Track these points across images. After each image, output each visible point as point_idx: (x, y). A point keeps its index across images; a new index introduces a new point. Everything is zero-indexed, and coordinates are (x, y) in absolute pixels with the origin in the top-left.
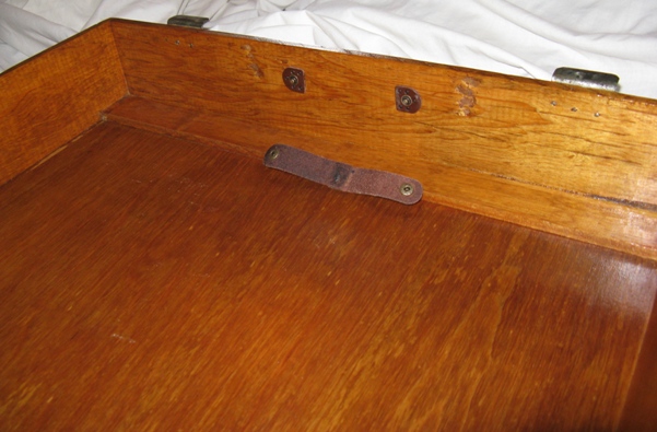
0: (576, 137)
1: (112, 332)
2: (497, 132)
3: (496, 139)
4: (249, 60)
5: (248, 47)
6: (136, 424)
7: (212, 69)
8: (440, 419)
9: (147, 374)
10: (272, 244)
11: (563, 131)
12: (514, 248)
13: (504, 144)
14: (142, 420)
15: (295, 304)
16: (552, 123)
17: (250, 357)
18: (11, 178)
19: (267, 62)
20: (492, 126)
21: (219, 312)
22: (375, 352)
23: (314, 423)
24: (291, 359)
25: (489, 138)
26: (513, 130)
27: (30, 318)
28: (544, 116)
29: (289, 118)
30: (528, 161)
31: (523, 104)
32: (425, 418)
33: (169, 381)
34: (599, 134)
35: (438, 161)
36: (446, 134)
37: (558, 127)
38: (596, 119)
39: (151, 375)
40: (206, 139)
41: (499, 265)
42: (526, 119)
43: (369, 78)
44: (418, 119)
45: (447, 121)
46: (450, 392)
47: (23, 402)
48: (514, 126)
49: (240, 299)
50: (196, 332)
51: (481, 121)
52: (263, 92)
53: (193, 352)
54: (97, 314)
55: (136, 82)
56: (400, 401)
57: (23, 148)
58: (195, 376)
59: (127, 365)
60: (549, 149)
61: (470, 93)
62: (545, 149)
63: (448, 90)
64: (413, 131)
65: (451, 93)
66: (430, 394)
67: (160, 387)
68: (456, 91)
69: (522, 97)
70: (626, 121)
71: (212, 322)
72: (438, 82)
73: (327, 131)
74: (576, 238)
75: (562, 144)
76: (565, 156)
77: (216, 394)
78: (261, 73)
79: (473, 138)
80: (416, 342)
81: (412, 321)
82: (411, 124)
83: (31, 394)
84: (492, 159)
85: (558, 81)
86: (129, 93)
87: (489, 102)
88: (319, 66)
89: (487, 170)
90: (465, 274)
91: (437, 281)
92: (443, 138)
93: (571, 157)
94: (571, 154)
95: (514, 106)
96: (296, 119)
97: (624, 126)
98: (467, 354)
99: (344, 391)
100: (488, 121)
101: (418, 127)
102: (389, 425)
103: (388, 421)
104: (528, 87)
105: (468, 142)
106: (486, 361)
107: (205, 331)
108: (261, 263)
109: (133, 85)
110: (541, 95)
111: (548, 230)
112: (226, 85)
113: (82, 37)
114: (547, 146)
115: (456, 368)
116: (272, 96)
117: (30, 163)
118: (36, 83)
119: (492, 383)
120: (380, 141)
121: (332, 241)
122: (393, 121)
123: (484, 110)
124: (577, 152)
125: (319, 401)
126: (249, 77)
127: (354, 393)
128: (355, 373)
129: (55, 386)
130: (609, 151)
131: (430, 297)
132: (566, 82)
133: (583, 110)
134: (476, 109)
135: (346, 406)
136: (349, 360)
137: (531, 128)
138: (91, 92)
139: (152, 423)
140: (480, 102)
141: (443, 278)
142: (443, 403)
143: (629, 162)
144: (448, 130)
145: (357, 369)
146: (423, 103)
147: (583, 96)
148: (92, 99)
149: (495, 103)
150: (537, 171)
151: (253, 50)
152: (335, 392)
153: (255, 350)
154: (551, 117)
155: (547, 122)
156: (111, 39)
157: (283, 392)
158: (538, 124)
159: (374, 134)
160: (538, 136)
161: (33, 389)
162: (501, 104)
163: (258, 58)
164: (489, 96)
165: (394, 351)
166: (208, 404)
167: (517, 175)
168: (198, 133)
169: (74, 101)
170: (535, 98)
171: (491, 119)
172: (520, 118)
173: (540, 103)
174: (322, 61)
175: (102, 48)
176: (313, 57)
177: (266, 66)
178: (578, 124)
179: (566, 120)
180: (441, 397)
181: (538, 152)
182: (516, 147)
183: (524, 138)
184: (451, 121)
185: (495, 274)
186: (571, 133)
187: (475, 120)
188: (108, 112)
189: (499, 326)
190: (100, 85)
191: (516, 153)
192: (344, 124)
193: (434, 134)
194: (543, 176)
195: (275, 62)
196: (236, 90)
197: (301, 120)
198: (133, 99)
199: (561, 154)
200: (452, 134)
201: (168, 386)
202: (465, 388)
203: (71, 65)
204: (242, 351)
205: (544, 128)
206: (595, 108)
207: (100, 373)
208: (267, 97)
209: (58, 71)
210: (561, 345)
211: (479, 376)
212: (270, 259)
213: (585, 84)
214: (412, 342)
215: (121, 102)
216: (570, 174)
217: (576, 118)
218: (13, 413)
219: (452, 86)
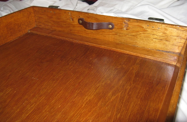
0: (153, 34)
1: (32, 77)
2: (134, 34)
3: (133, 36)
4: (70, 16)
5: (70, 13)
6: (39, 97)
7: (59, 19)
8: (120, 96)
9: (42, 86)
10: (75, 59)
11: (150, 33)
12: (138, 61)
13: (135, 37)
14: (40, 96)
15: (81, 72)
16: (147, 31)
17: (69, 83)
18: (4, 44)
19: (75, 17)
20: (132, 32)
21: (61, 73)
22: (102, 82)
23: (87, 97)
24: (80, 83)
25: (131, 36)
26: (138, 33)
27: (9, 74)
28: (146, 29)
29: (79, 32)
30: (141, 41)
31: (140, 26)
32: (116, 96)
33: (48, 88)
34: (159, 33)
35: (118, 42)
36: (120, 35)
37: (149, 32)
38: (158, 29)
39: (43, 87)
40: (57, 37)
41: (134, 65)
42: (141, 30)
43: (101, 20)
44: (113, 31)
45: (121, 31)
46: (122, 91)
47: (8, 92)
48: (138, 32)
49: (67, 71)
50: (55, 78)
51: (130, 31)
52: (73, 25)
53: (54, 82)
54: (28, 73)
55: (38, 23)
56: (109, 92)
57: (8, 36)
58: (55, 87)
59: (36, 84)
60: (147, 38)
61: (127, 24)
62: (146, 38)
63: (121, 23)
64: (112, 34)
65: (122, 24)
66: (117, 91)
67: (45, 89)
68: (124, 23)
69: (140, 24)
70: (166, 30)
71: (59, 75)
72: (119, 21)
73: (89, 35)
74: (153, 59)
75: (150, 36)
76: (151, 40)
77: (60, 91)
78: (73, 20)
79: (127, 36)
80: (113, 80)
81: (112, 76)
82: (111, 32)
83: (10, 90)
84: (132, 41)
85: (149, 20)
86: (36, 26)
87: (132, 26)
88: (88, 17)
89: (131, 44)
90: (125, 66)
91: (118, 68)
92: (120, 36)
93: (152, 40)
94: (152, 39)
95: (138, 27)
96: (81, 32)
97: (165, 31)
98: (126, 83)
99: (94, 90)
100: (131, 31)
101: (113, 33)
102: (106, 98)
103: (106, 97)
104: (142, 22)
105: (126, 37)
106: (131, 84)
107: (57, 77)
108: (72, 63)
109: (37, 24)
110: (145, 24)
111: (147, 58)
112: (63, 23)
113: (25, 10)
114: (146, 37)
115: (124, 86)
116: (75, 26)
117: (9, 41)
118: (13, 20)
119: (133, 89)
120: (103, 37)
121: (91, 59)
122: (107, 32)
123: (131, 28)
124: (154, 38)
125: (88, 92)
126: (69, 21)
127: (97, 91)
128: (97, 87)
129: (17, 89)
130: (161, 38)
131: (117, 71)
132: (151, 20)
133: (155, 27)
134: (128, 28)
135: (95, 94)
136: (96, 84)
137: (142, 32)
138: (26, 24)
139: (43, 97)
140: (130, 26)
141: (120, 67)
142: (120, 93)
143: (167, 41)
144: (121, 34)
145: (98, 86)
146: (115, 27)
147: (155, 23)
148: (27, 26)
149: (133, 26)
150: (144, 44)
151: (71, 14)
152: (92, 91)
153: (71, 82)
154: (147, 30)
155: (146, 31)
156: (33, 11)
157: (78, 90)
158: (144, 31)
159: (102, 35)
160: (144, 35)
161: (10, 89)
162: (135, 26)
163: (72, 16)
164: (132, 24)
165: (107, 82)
166: (58, 93)
167: (138, 45)
168: (55, 35)
169: (22, 26)
170: (143, 24)
171: (132, 30)
172: (139, 30)
173: (145, 26)
174: (89, 16)
175: (30, 13)
176: (87, 15)
177: (74, 18)
178: (154, 31)
179: (151, 30)
180: (120, 92)
181: (144, 39)
182: (138, 38)
183: (141, 35)
184: (122, 31)
185: (133, 66)
186: (152, 33)
187: (128, 31)
188: (30, 30)
189: (134, 77)
190: (29, 23)
191: (138, 39)
192: (94, 33)
193: (117, 35)
194: (145, 45)
195: (77, 17)
196: (66, 25)
197: (82, 32)
198: (37, 28)
199: (150, 39)
200: (122, 35)
201: (47, 89)
202: (126, 90)
203: (22, 16)
204: (67, 82)
205: (145, 32)
206: (158, 26)
207: (29, 86)
208: (74, 26)
209: (19, 17)
210: (150, 81)
211: (129, 88)
212: (75, 62)
213: (156, 21)
214: (112, 80)
215: (34, 28)
216: (152, 44)
217: (154, 29)
218: (5, 94)
219: (122, 22)
